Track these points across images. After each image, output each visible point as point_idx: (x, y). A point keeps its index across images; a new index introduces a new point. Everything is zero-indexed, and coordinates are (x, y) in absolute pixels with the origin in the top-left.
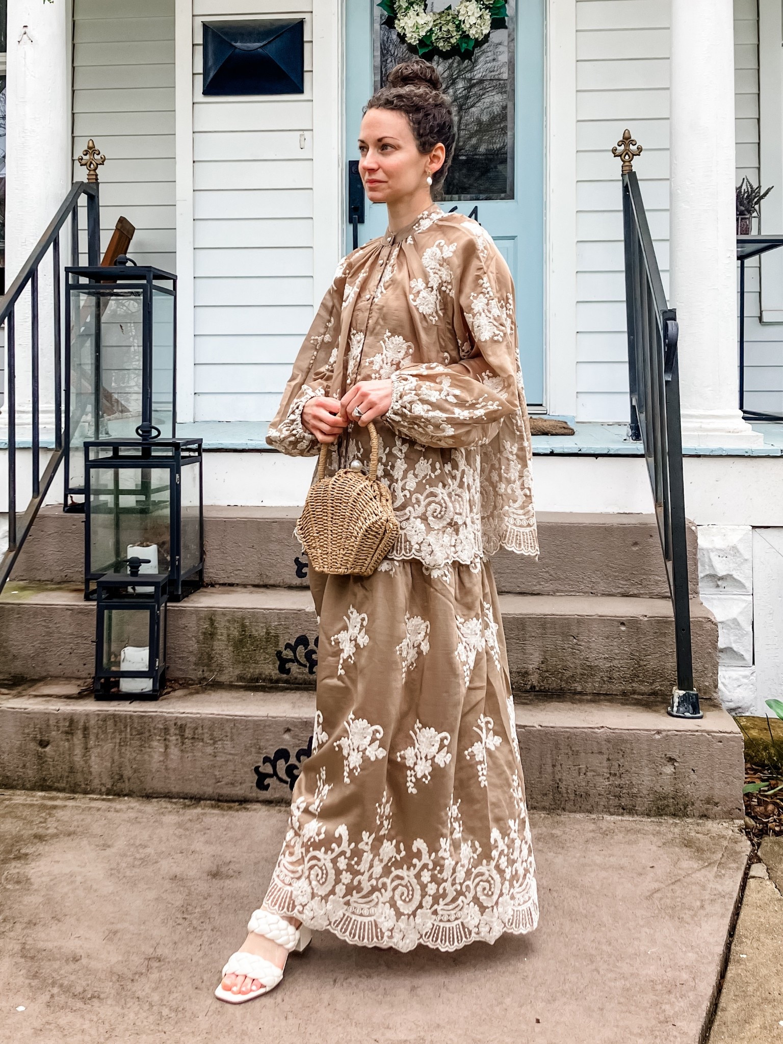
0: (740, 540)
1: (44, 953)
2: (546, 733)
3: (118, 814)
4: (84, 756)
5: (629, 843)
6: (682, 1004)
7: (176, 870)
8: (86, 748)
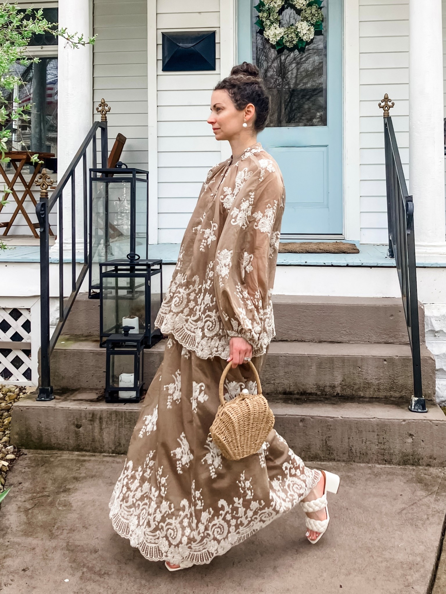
1: (79, 548)
2: (345, 421)
3: (118, 465)
4: (100, 432)
5: (389, 481)
6: (417, 576)
8: (101, 429)
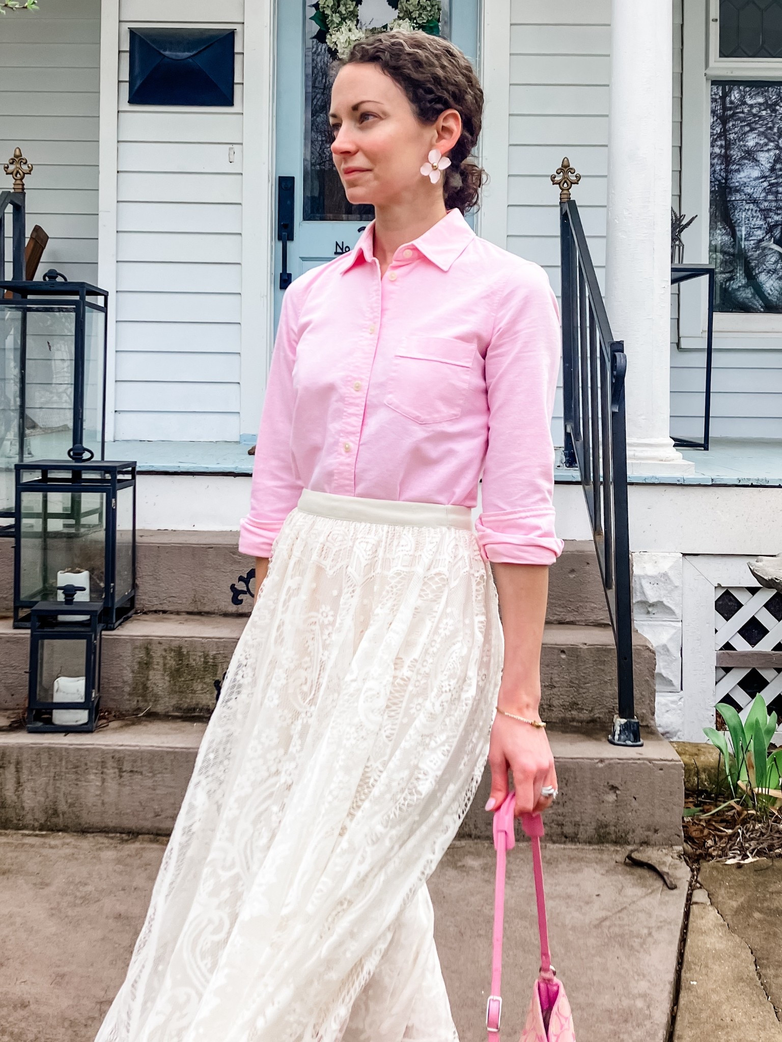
0: (671, 568)
3: (54, 851)
4: (17, 790)
5: (574, 871)
6: (639, 1033)
7: (121, 908)
8: (18, 783)
